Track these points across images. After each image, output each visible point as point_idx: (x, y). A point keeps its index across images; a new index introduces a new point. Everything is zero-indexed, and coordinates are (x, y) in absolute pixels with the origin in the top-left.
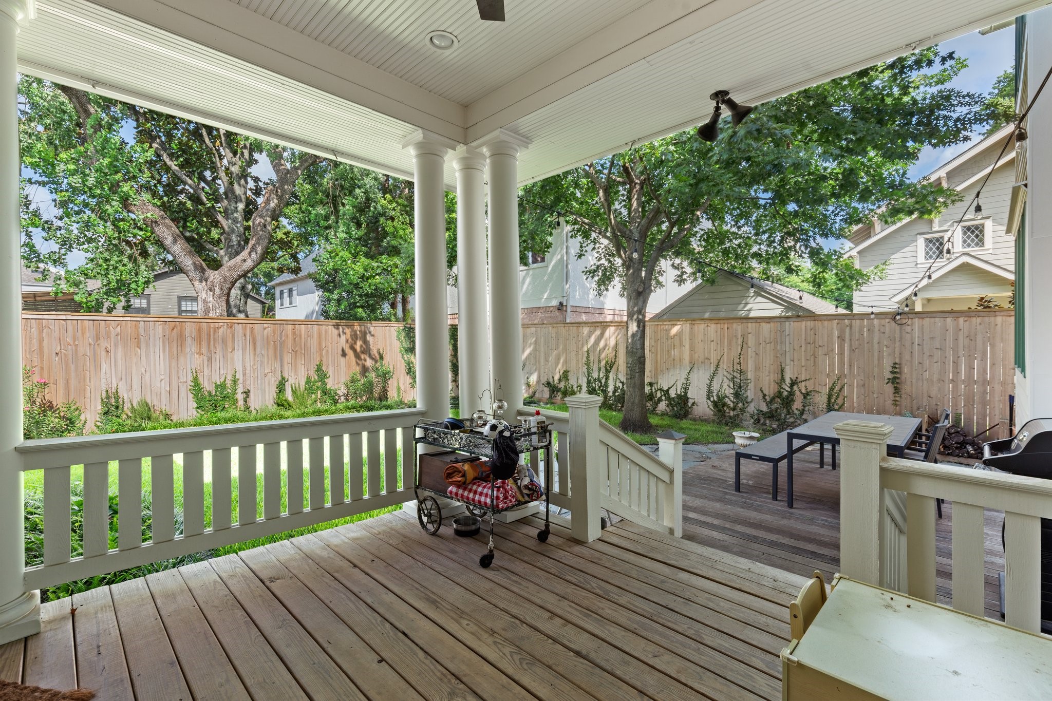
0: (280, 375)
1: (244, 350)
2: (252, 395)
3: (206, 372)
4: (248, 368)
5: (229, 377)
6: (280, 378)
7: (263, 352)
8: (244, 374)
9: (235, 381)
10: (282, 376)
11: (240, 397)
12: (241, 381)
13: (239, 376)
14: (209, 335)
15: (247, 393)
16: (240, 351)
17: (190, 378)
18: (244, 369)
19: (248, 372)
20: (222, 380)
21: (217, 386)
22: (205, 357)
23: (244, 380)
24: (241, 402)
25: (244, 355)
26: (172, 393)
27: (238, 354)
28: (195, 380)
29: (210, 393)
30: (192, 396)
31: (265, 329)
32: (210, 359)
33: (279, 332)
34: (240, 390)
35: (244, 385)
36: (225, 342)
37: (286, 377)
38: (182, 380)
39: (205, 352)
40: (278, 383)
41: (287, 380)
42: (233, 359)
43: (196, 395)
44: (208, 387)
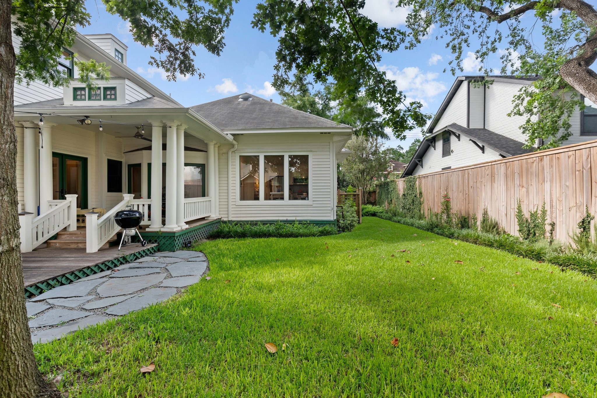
0: (585, 210)
1: (551, 181)
2: (558, 228)
3: (526, 202)
4: (554, 201)
5: (540, 208)
6: (585, 215)
7: (567, 184)
8: (552, 206)
9: (544, 212)
10: (587, 211)
11: (548, 228)
12: (548, 213)
13: (548, 207)
14: (527, 170)
15: (553, 225)
16: (549, 182)
17: (516, 206)
18: (551, 201)
19: (554, 204)
20: (535, 210)
21: (532, 215)
22: (524, 190)
23: (552, 212)
24: (548, 234)
25: (551, 187)
26: (508, 216)
27: (547, 185)
28: (519, 208)
29: (527, 221)
30: (516, 220)
31: (569, 157)
32: (528, 192)
33: (584, 158)
34: (548, 221)
35: (551, 218)
36: (537, 175)
37: (592, 214)
38: (512, 207)
39: (525, 185)
40: (581, 220)
41: (594, 218)
42: (543, 190)
43: (519, 221)
44: (527, 215)
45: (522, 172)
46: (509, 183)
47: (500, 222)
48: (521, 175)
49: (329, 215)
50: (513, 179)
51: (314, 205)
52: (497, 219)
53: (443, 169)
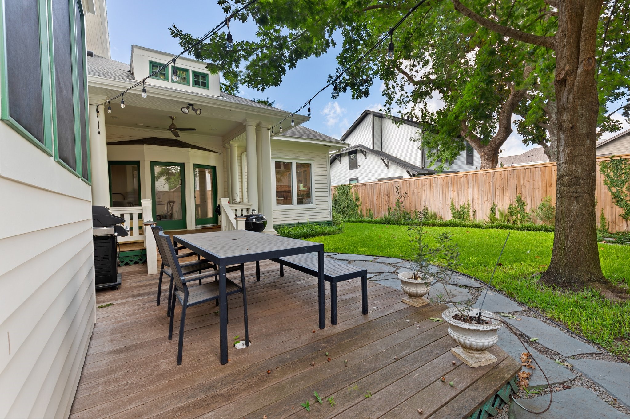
0: (492, 202)
1: (473, 188)
2: (477, 213)
3: (457, 200)
4: (475, 198)
5: (466, 203)
6: (492, 205)
7: (482, 189)
8: (473, 201)
9: (469, 205)
10: (493, 203)
11: (471, 213)
12: (471, 205)
13: (471, 202)
14: (457, 182)
15: (474, 212)
16: (471, 189)
17: (450, 203)
18: (473, 199)
19: (475, 200)
20: (463, 204)
21: (461, 207)
22: (456, 193)
23: (473, 205)
24: (472, 217)
25: (473, 191)
26: (444, 209)
27: (470, 191)
28: (452, 204)
29: (458, 210)
30: (451, 211)
31: (483, 176)
32: (458, 194)
33: (492, 177)
34: (471, 210)
35: (473, 208)
36: (464, 185)
37: (496, 204)
38: (447, 203)
39: (456, 190)
40: (491, 207)
41: (497, 206)
42: (468, 193)
43: (452, 211)
44: (457, 207)
45: (454, 183)
46: (444, 189)
47: (438, 213)
48: (453, 184)
49: (328, 216)
50: (447, 187)
51: (317, 209)
52: (436, 211)
53: (379, 180)
